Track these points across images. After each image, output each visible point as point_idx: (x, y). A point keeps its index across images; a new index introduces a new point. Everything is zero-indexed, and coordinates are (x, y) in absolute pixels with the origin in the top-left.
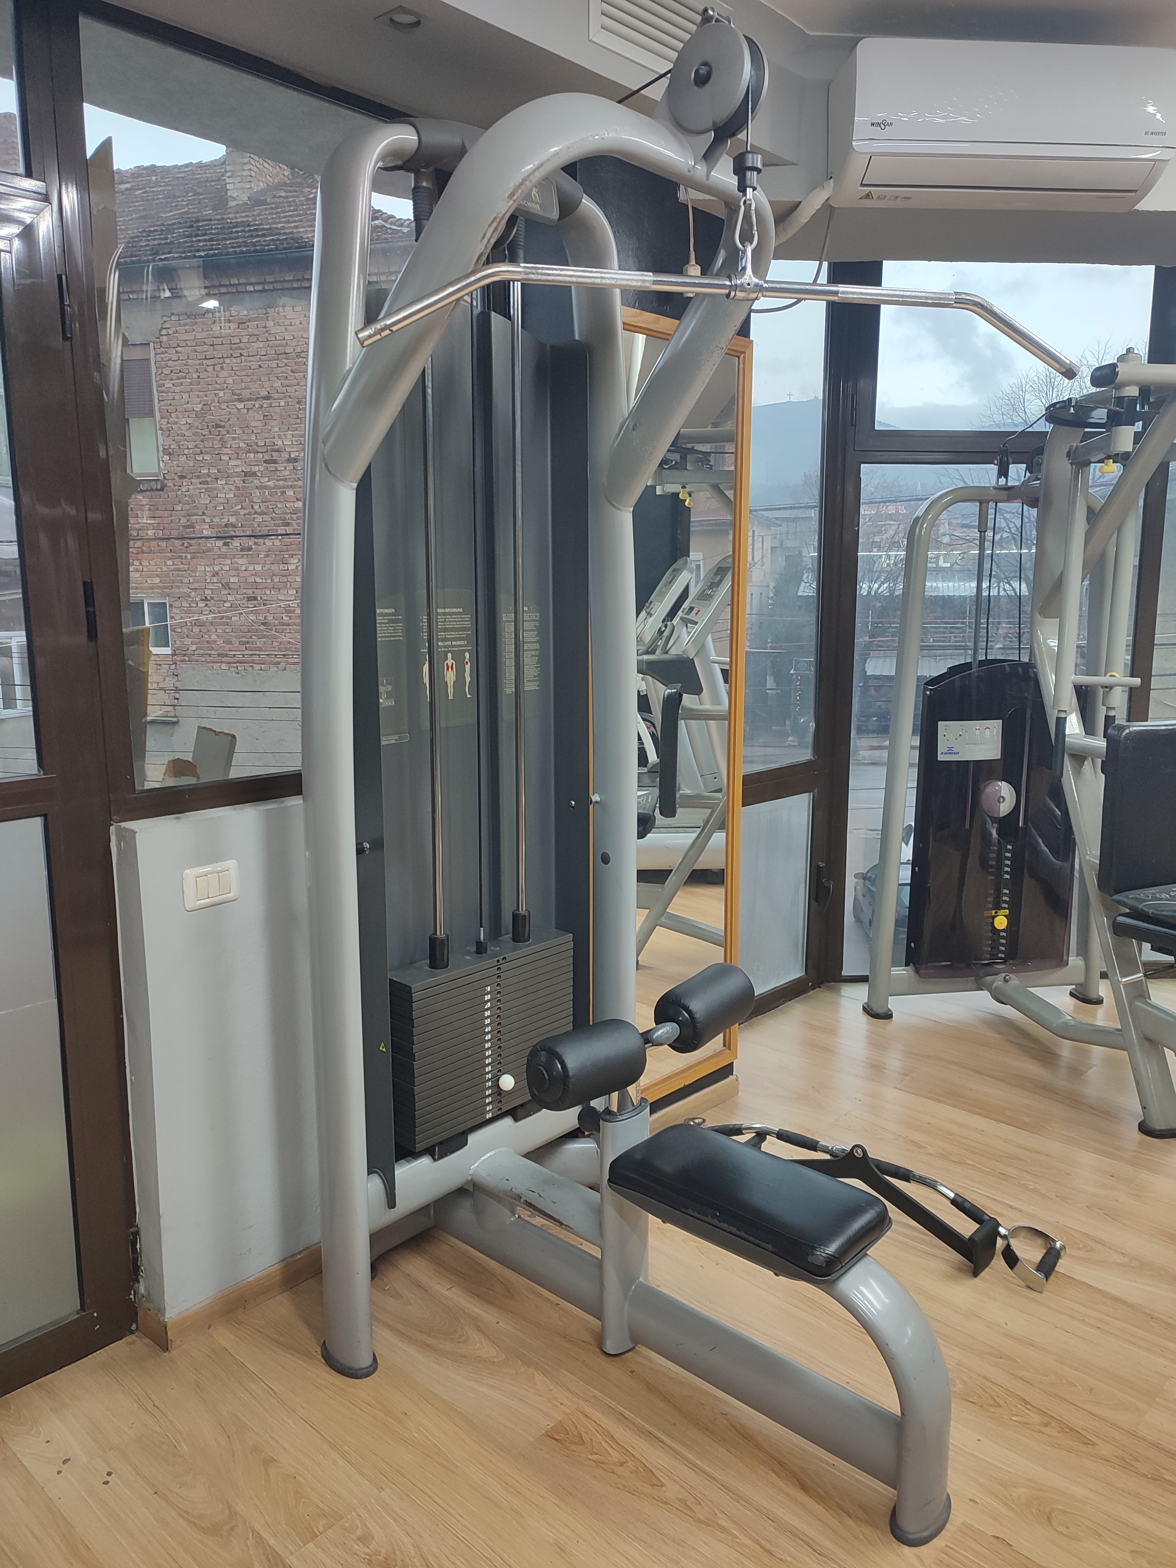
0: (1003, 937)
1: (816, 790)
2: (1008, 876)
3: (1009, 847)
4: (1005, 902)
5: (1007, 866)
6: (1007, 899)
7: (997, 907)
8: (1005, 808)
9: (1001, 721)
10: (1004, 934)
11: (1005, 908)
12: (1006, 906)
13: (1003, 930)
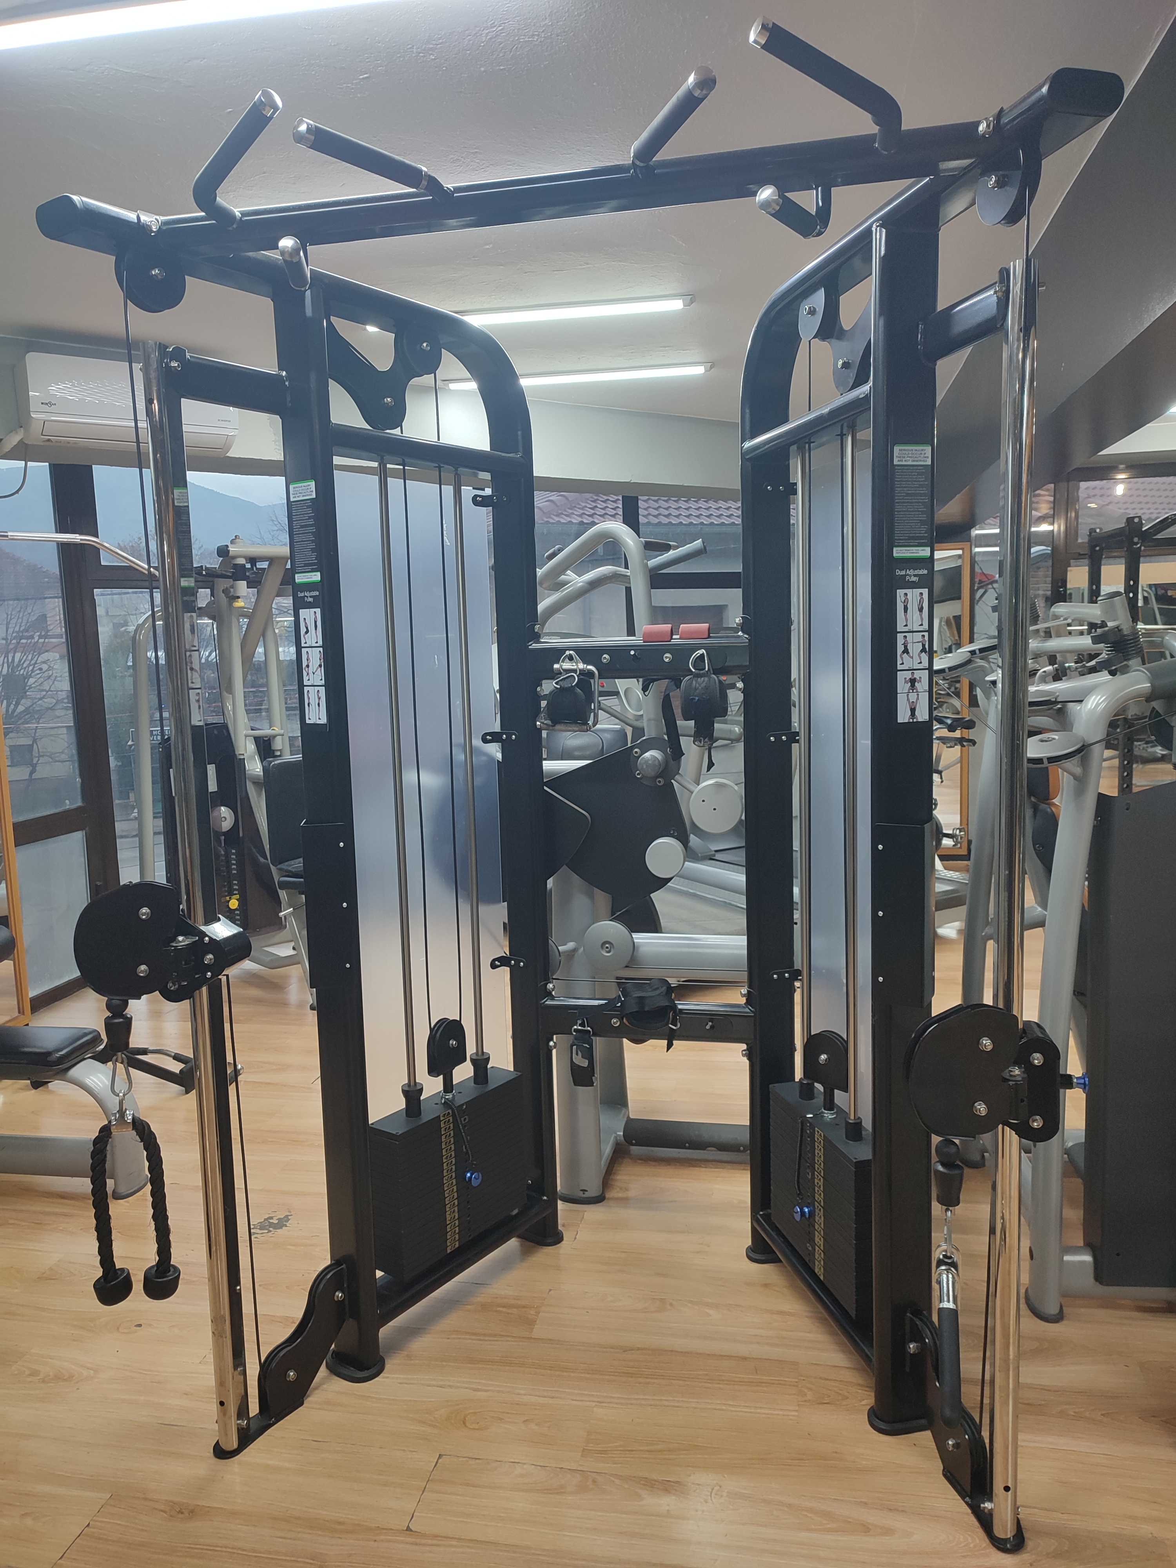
0: (237, 915)
1: (87, 829)
2: (235, 872)
3: (234, 851)
4: (236, 890)
5: (234, 864)
6: (237, 887)
7: (231, 894)
8: (226, 825)
9: (214, 765)
10: (238, 912)
11: (236, 894)
12: (237, 892)
13: (236, 909)
